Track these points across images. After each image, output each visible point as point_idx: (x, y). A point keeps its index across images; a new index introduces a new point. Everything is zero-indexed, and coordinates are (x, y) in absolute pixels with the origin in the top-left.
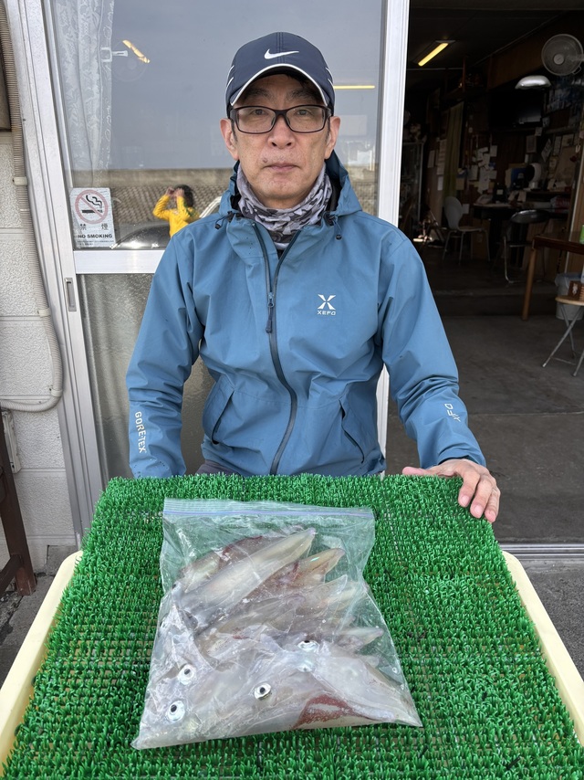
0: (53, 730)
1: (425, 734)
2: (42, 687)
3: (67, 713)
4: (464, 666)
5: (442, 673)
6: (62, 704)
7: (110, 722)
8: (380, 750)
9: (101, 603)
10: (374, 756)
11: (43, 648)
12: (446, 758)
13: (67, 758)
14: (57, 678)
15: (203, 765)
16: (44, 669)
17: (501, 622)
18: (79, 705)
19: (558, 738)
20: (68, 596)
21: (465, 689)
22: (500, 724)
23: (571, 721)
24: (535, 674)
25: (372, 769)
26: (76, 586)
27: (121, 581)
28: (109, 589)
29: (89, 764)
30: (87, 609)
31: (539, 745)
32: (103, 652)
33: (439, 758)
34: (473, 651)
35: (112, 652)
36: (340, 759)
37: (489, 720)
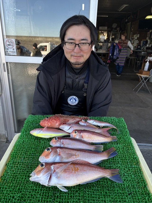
0: (11, 177)
1: (108, 184)
2: (8, 167)
3: (15, 173)
4: (119, 167)
6: (13, 171)
7: (26, 176)
8: (95, 188)
9: (25, 146)
10: (94, 189)
11: (9, 157)
12: (113, 191)
14: (12, 164)
16: (9, 162)
17: (129, 156)
18: (18, 171)
19: (143, 188)
20: (16, 144)
22: (128, 183)
23: (146, 184)
24: (137, 171)
25: (93, 193)
26: (18, 141)
27: (30, 141)
28: (27, 143)
29: (20, 187)
30: (21, 147)
31: (138, 189)
32: (25, 158)
33: (111, 191)
34: (122, 164)
35: (27, 159)
36: (85, 189)
37: (124, 182)
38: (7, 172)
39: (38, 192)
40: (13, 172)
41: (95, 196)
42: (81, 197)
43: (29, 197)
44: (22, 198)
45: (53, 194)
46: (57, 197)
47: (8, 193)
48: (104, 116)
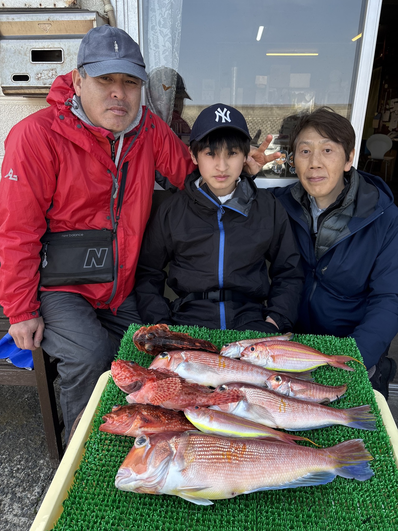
0: (95, 474)
1: (314, 498)
2: (90, 449)
6: (101, 460)
8: (285, 504)
10: (281, 507)
11: (90, 426)
12: (325, 513)
13: (103, 492)
14: (98, 444)
16: (91, 439)
18: (110, 461)
25: (279, 515)
29: (115, 496)
31: (385, 512)
33: (321, 513)
36: (260, 507)
38: (87, 461)
39: (155, 510)
40: (101, 462)
42: (251, 523)
43: (135, 520)
44: (121, 521)
45: (189, 516)
46: (198, 521)
47: (92, 508)
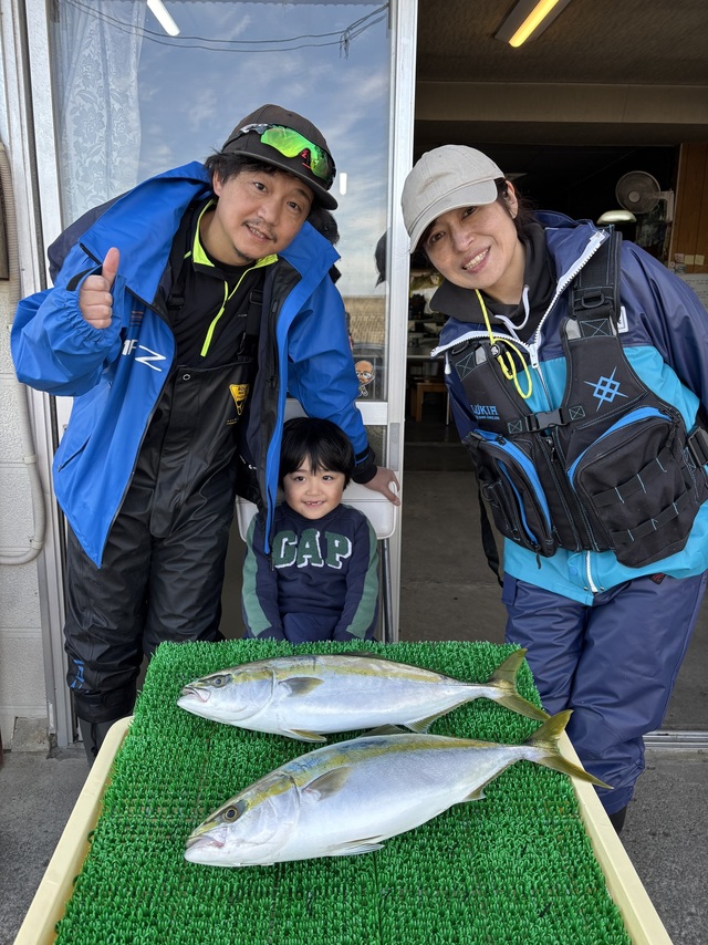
0: (112, 877)
2: (100, 840)
3: (124, 864)
4: (504, 826)
5: (484, 834)
6: (120, 855)
7: (166, 872)
8: (422, 897)
9: (155, 762)
10: (416, 903)
11: (98, 804)
12: (484, 907)
14: (114, 832)
15: (256, 909)
16: (100, 824)
17: (542, 785)
18: (135, 856)
19: (589, 891)
20: (121, 755)
21: (505, 846)
22: (536, 878)
23: (602, 877)
24: (571, 834)
25: (415, 914)
26: (128, 746)
27: (174, 743)
28: (163, 749)
30: (141, 768)
32: (158, 809)
33: (478, 906)
34: (514, 813)
35: (165, 810)
37: (526, 874)
38: (95, 858)
39: (217, 922)
40: (119, 858)
41: (420, 924)
42: (371, 927)
47: (110, 926)
48: (446, 639)
